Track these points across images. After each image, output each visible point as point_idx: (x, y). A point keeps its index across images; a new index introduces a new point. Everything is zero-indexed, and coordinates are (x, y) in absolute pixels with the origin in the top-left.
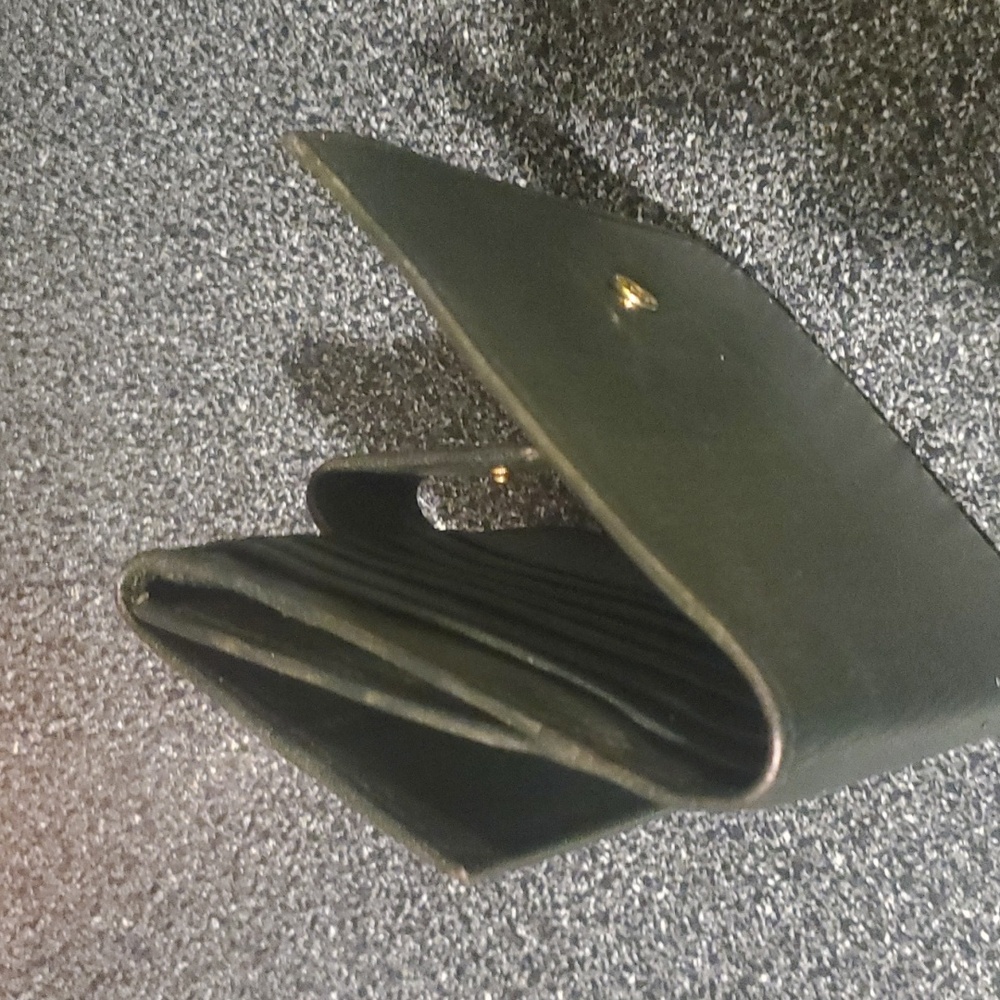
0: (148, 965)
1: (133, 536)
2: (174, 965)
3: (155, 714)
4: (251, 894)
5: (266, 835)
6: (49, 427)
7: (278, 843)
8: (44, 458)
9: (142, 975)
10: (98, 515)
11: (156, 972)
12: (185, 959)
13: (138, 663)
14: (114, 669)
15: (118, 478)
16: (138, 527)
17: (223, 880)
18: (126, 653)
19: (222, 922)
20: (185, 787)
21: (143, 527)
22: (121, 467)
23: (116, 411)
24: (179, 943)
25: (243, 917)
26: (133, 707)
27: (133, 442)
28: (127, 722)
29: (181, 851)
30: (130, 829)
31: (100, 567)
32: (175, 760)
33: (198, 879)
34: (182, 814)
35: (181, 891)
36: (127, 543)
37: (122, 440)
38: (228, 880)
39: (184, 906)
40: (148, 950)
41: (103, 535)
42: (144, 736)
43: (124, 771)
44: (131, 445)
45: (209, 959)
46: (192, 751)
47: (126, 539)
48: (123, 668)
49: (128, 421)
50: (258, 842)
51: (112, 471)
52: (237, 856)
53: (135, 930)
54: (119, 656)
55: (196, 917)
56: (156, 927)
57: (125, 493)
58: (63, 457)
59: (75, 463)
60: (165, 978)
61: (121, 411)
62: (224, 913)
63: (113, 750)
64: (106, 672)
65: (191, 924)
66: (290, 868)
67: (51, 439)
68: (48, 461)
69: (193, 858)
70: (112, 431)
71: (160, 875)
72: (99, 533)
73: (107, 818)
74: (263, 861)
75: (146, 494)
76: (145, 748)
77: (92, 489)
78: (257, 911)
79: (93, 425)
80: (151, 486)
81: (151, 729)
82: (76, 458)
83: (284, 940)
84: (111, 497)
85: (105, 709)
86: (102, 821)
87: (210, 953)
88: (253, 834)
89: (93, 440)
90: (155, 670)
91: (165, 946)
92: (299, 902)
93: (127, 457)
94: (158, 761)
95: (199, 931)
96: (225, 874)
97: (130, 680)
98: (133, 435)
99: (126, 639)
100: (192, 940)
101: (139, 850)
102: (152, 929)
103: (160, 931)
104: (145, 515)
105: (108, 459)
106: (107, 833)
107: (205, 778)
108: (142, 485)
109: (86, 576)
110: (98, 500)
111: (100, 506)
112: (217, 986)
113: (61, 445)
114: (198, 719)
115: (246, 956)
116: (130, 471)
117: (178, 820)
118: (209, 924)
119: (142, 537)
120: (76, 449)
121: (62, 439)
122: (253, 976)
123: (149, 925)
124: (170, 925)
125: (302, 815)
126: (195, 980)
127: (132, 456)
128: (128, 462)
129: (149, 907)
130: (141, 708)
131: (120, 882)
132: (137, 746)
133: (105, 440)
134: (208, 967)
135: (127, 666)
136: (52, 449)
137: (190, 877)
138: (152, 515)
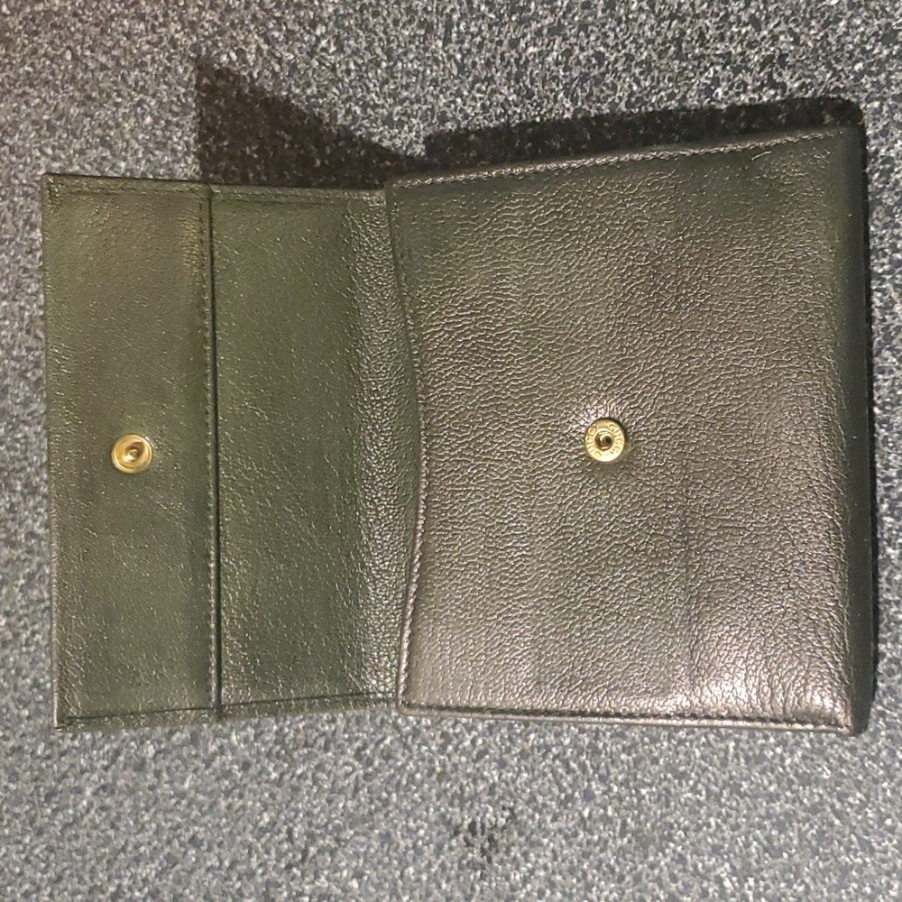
2: (23, 63)
4: (105, 53)
5: (142, 18)
7: (146, 28)
12: (32, 65)
17: (92, 28)
19: (75, 57)
24: (35, 51)
25: (92, 65)
33: (75, 14)
35: (58, 14)
38: (95, 31)
39: (54, 26)
40: (10, 40)
45: (50, 78)
50: (133, 18)
52: (112, 18)
53: (8, 19)
56: (24, 27)
60: (11, 69)
62: (79, 53)
65: (51, 43)
66: (144, 54)
74: (128, 35)
78: (103, 67)
83: (111, 102)
87: (53, 74)
88: (133, 10)
91: (24, 46)
92: (136, 83)
95: (53, 52)
96: (97, 25)
100: (45, 55)
102: (21, 27)
103: (26, 33)
112: (44, 101)
115: (77, 94)
122: (74, 111)
123: (21, 23)
124: (36, 33)
125: (175, 22)
126: (31, 86)
129: (28, 10)
134: (47, 82)
137: (69, 8)
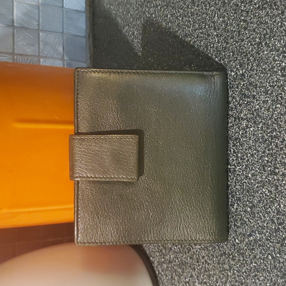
0: (242, 258)
1: (271, 110)
3: (264, 177)
6: (248, 60)
8: (244, 70)
9: (239, 260)
10: (259, 97)
11: (244, 262)
13: (262, 157)
14: (252, 155)
15: (270, 86)
16: (274, 107)
18: (258, 151)
20: (270, 207)
21: (276, 108)
22: (273, 82)
23: (276, 60)
26: (257, 171)
27: (280, 74)
28: (253, 175)
29: (263, 228)
30: (245, 211)
31: (256, 117)
32: (268, 196)
34: (266, 215)
36: (268, 112)
37: (276, 72)
41: (260, 106)
42: (258, 183)
43: (248, 192)
44: (279, 75)
46: (275, 196)
47: (268, 110)
48: (256, 156)
49: (280, 66)
51: (269, 83)
54: (255, 151)
55: (263, 251)
57: (272, 93)
58: (251, 72)
59: (255, 76)
61: (278, 61)
63: (245, 182)
64: (249, 155)
67: (248, 64)
68: (245, 72)
69: (267, 232)
70: (273, 67)
71: (253, 231)
72: (258, 105)
73: (238, 204)
75: (280, 96)
76: (257, 187)
77: (259, 87)
79: (266, 63)
80: (283, 93)
81: (261, 181)
82: (256, 74)
84: (266, 93)
85: (245, 168)
86: (236, 205)
89: (265, 69)
90: (268, 161)
93: (276, 79)
94: (261, 193)
97: (257, 162)
98: (281, 72)
99: (259, 146)
101: (247, 220)
104: (278, 104)
105: (268, 78)
106: (237, 209)
107: (278, 207)
108: (280, 92)
109: (250, 119)
110: (261, 92)
111: (261, 95)
113: (252, 68)
114: (281, 185)
116: (276, 85)
117: (264, 217)
118: (268, 256)
119: (274, 111)
120: (257, 71)
121: (252, 65)
127: (279, 79)
128: (276, 81)
130: (259, 172)
131: (238, 227)
132: (255, 185)
133: (269, 70)
135: (257, 156)
136: (248, 68)
138: (281, 104)
